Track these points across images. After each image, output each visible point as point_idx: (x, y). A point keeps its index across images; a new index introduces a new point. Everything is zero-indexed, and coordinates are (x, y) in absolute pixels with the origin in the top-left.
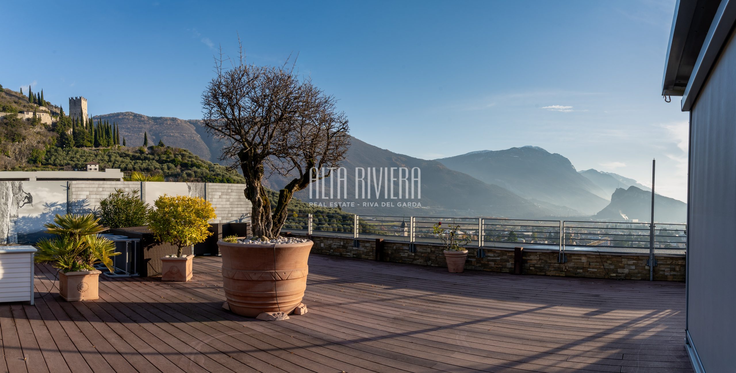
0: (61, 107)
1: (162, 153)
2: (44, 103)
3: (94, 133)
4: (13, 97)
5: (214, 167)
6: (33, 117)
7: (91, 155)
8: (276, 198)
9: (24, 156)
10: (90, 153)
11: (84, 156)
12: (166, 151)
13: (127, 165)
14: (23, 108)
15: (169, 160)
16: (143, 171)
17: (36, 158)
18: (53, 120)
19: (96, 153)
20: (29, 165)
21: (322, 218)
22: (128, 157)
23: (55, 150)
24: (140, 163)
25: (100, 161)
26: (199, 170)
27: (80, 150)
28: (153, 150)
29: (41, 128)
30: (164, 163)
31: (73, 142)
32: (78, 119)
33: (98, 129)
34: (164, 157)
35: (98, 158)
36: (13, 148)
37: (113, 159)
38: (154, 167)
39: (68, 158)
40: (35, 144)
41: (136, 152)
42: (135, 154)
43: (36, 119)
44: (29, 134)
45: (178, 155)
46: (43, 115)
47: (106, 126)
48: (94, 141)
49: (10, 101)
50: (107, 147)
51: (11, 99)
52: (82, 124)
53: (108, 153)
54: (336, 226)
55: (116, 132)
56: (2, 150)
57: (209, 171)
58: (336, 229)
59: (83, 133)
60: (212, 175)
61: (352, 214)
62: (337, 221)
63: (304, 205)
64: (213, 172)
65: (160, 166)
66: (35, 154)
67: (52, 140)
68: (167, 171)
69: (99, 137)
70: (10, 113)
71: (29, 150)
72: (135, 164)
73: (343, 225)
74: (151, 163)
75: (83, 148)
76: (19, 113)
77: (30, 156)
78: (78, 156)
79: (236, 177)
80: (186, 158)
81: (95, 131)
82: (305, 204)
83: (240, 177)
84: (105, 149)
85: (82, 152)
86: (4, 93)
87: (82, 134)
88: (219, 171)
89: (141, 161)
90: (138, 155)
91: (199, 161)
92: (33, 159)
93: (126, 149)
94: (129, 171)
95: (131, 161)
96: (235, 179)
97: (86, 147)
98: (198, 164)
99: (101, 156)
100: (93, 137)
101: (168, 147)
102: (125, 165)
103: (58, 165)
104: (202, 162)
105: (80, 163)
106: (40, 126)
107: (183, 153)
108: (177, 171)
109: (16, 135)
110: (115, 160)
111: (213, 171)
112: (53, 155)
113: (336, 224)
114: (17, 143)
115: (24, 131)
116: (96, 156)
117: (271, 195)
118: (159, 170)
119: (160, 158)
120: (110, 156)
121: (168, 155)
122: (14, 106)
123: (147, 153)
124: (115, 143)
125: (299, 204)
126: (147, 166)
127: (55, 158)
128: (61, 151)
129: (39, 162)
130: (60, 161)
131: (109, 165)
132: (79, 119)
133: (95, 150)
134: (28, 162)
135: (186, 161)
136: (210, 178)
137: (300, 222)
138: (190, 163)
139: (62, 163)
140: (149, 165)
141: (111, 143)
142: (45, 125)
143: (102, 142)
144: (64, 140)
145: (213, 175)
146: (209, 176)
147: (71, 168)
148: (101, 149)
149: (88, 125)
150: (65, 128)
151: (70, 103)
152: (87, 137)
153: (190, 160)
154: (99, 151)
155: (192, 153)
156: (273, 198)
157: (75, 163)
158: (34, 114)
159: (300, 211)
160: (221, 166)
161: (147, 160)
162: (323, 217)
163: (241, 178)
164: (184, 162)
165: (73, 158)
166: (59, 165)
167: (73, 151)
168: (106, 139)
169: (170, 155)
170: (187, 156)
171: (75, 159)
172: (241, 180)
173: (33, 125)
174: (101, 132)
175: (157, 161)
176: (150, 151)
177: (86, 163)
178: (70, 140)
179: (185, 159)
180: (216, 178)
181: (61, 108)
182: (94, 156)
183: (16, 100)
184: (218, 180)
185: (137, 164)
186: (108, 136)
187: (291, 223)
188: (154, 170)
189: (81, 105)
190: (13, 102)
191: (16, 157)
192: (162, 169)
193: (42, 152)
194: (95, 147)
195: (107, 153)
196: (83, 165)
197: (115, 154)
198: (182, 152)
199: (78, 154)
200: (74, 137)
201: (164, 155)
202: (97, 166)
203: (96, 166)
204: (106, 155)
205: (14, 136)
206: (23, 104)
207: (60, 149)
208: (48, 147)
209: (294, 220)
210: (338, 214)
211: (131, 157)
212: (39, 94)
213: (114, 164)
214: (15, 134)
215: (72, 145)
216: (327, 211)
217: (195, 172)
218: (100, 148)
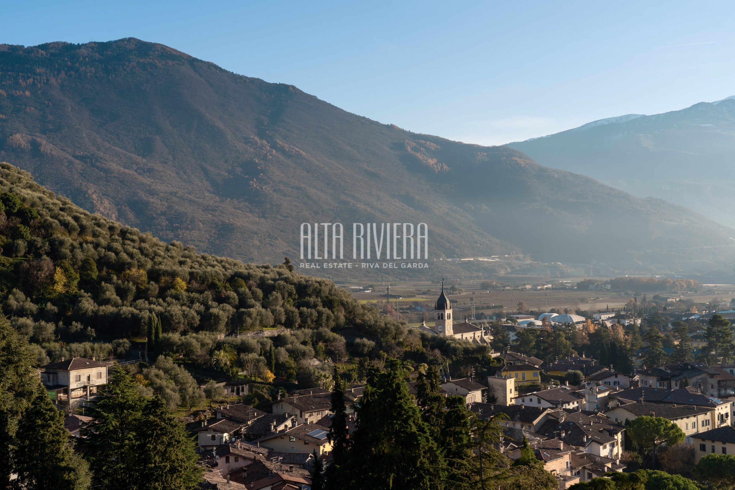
8: (132, 244)
21: (247, 290)
54: (282, 310)
58: (283, 319)
61: (319, 279)
62: (283, 298)
63: (202, 260)
73: (298, 307)
79: (29, 191)
82: (204, 258)
83: (40, 191)
96: (26, 196)
113: (283, 306)
117: (117, 237)
125: (189, 257)
137: (192, 301)
156: (123, 244)
159: (191, 274)
162: (250, 289)
163: (42, 195)
172: (40, 199)
187: (169, 304)
209: (176, 297)
210: (286, 280)
216: (259, 273)
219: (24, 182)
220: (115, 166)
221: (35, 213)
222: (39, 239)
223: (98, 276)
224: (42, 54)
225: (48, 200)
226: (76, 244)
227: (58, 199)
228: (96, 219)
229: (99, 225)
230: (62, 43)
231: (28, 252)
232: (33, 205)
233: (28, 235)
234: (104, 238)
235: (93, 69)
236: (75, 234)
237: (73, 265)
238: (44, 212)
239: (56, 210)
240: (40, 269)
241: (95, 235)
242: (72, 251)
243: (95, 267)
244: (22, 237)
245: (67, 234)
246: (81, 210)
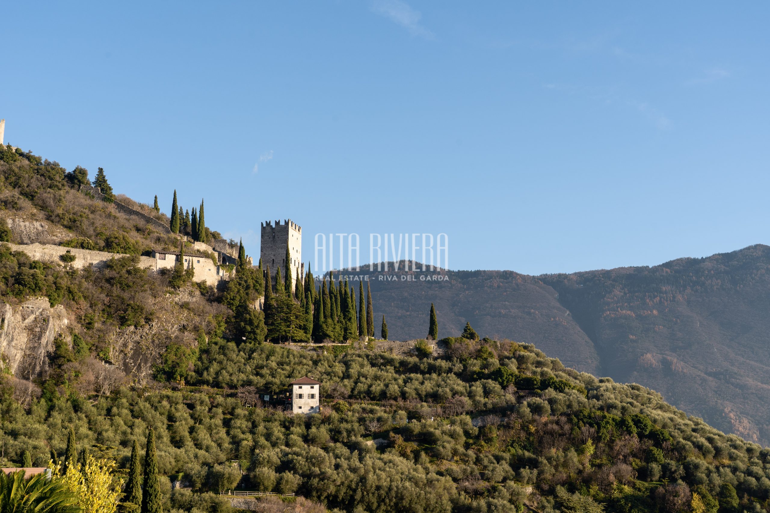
0: (241, 243)
1: (471, 356)
2: (204, 234)
3: (312, 307)
4: (133, 217)
5: (599, 387)
6: (175, 267)
7: (304, 361)
9: (146, 363)
10: (301, 356)
11: (288, 364)
12: (480, 351)
13: (387, 386)
14: (156, 243)
15: (486, 371)
16: (425, 401)
17: (175, 365)
18: (221, 274)
19: (315, 357)
20: (156, 383)
22: (392, 366)
23: (220, 348)
24: (417, 380)
25: (325, 376)
26: (560, 396)
27: (278, 350)
28: (450, 348)
29: (191, 294)
30: (475, 380)
31: (263, 330)
32: (278, 273)
33: (323, 298)
34: (475, 365)
35: (321, 368)
36: (120, 342)
37: (354, 370)
38: (452, 390)
39: (248, 368)
40: (174, 331)
41: (409, 353)
42: (406, 358)
43: (182, 272)
44: (162, 308)
45: (509, 358)
46: (199, 261)
47: (343, 291)
48: (312, 326)
49: (127, 225)
50: (342, 342)
51: (128, 220)
52: (288, 286)
53: (343, 358)
55: (364, 307)
56: (94, 345)
57: (588, 398)
59: (287, 308)
60: (594, 407)
64: (598, 400)
65: (466, 387)
66: (172, 357)
67: (214, 323)
68: (483, 400)
69: (325, 317)
70: (121, 255)
71: (159, 346)
72: (405, 382)
74: (443, 380)
75: (287, 343)
76: (143, 254)
77: (159, 361)
78: (274, 365)
79: (659, 412)
80: (530, 365)
81: (317, 303)
83: (670, 412)
84: (337, 346)
85: (283, 354)
86: (113, 205)
87: (285, 310)
88: (612, 398)
89: (419, 376)
90: (413, 360)
91: (560, 373)
92: (167, 369)
93: (386, 347)
94: (392, 402)
95: (397, 376)
96: (657, 417)
97: (295, 341)
98: (557, 380)
99: (326, 364)
100: (311, 318)
101: (484, 339)
102: (382, 385)
103: (224, 385)
104: (569, 375)
105: (277, 381)
106: (191, 289)
107: (522, 353)
108: (508, 398)
109: (130, 309)
110: (360, 374)
111: (597, 398)
112: (215, 360)
114: (132, 328)
115: (151, 301)
116: (316, 363)
117: (756, 460)
118: (463, 397)
119: (465, 367)
120: (347, 364)
121: (486, 359)
122: (134, 237)
123: (435, 355)
124: (361, 333)
126: (435, 389)
127: (218, 369)
128: (234, 351)
129: (181, 376)
130: (231, 375)
131: (345, 386)
132: (280, 274)
133: (314, 349)
134: (154, 377)
135: (529, 374)
136: (590, 417)
138: (539, 377)
139: (235, 381)
140: (439, 386)
141: (353, 331)
142: (201, 286)
143: (331, 329)
144: (243, 324)
145: (599, 409)
146: (588, 410)
147: (255, 393)
148: (329, 347)
149: (302, 289)
150: (247, 294)
151: (262, 236)
152: (297, 317)
153: (539, 370)
154: (323, 352)
155: (543, 354)
156: (764, 468)
157: (264, 382)
158: (179, 259)
160: (618, 385)
161: (435, 372)
163: (672, 415)
164: (524, 376)
165: (262, 367)
166: (227, 384)
167: (262, 350)
168: (341, 322)
169: (490, 360)
170: (531, 360)
171: (265, 371)
172: (671, 419)
173: (174, 287)
174: (329, 305)
175: (459, 375)
176: (441, 351)
177: (292, 381)
178: (256, 324)
179: (527, 369)
180: (604, 417)
181: (241, 249)
182: (311, 363)
183: (141, 223)
184: (611, 421)
185: (411, 382)
186: (344, 315)
188: (450, 397)
189: (286, 241)
190: (133, 229)
191: (125, 364)
192: (471, 395)
193: (188, 351)
194: (315, 342)
195: (340, 357)
196: (284, 385)
197: (360, 359)
198: (518, 353)
199: (273, 358)
200: (267, 317)
201: (476, 359)
202: (317, 387)
203: (312, 388)
204: (339, 362)
205: (125, 311)
206: (156, 234)
207: (232, 345)
208: (204, 340)
211: (398, 365)
212: (194, 215)
213: (356, 383)
214: (128, 305)
215: (261, 337)
217: (551, 401)
218: (326, 344)
219: (655, 402)
220: (750, 382)
221: (667, 435)
222: (673, 463)
223: (739, 504)
224: (667, 272)
225: (680, 420)
226: (712, 468)
227: (690, 420)
228: (731, 440)
229: (735, 447)
230: (685, 259)
231: (663, 476)
232: (664, 426)
233: (662, 458)
234: (742, 461)
235: (719, 281)
236: (710, 457)
237: (711, 491)
238: (676, 433)
239: (689, 431)
240: (676, 495)
241: (732, 457)
242: (708, 476)
243: (734, 493)
244: (656, 460)
245: (702, 457)
246: (715, 431)
